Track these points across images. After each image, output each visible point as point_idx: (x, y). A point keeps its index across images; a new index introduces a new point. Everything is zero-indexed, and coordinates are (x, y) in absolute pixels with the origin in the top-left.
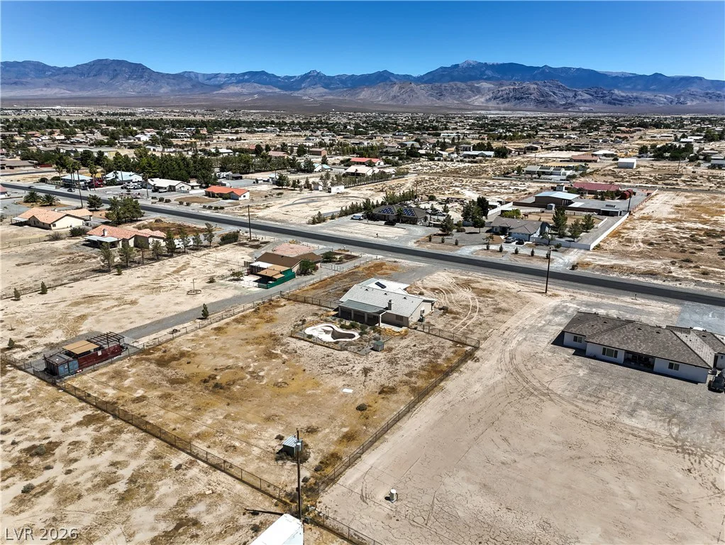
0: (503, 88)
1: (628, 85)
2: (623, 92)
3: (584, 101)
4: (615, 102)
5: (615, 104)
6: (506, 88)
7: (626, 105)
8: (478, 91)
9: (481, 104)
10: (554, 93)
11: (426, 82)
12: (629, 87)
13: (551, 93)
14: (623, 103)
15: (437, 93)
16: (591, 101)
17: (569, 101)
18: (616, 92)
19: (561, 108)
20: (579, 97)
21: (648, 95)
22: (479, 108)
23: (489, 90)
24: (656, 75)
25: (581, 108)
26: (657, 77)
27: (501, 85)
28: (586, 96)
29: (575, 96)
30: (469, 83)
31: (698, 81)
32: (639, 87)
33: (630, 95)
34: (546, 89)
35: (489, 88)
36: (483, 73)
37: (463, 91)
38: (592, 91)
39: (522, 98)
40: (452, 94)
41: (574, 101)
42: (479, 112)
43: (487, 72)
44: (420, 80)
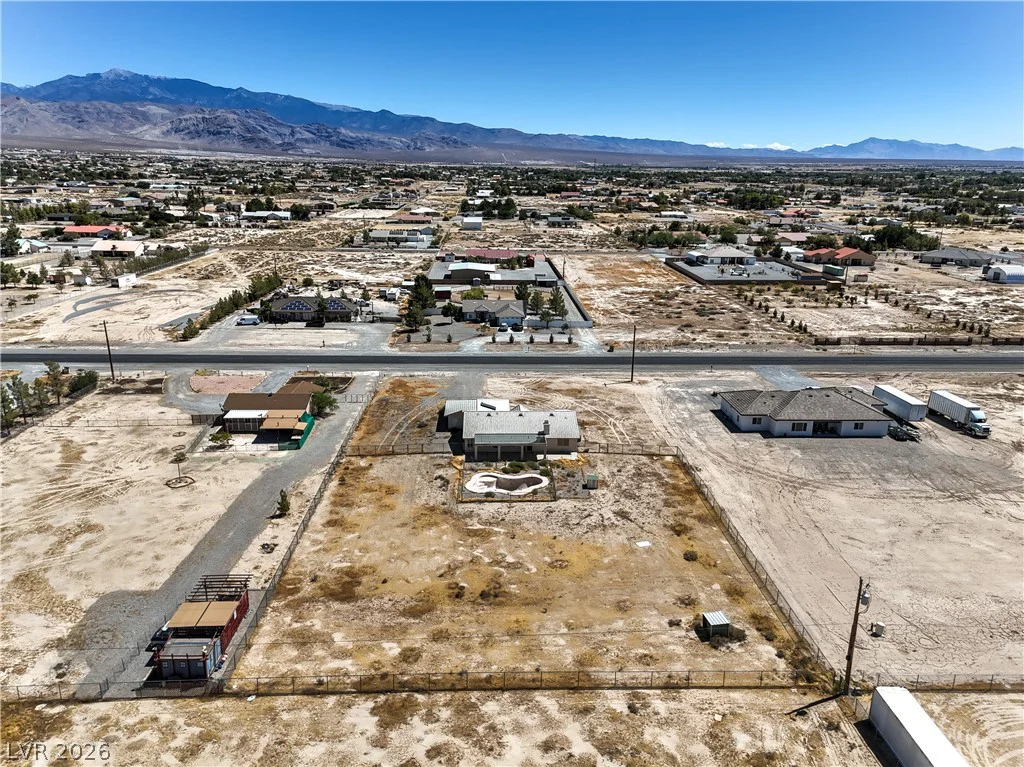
0: (187, 116)
1: (355, 122)
2: (352, 132)
3: (306, 141)
4: (343, 144)
5: (345, 147)
6: (191, 116)
7: (358, 149)
8: (145, 118)
9: (155, 139)
10: (263, 128)
11: (44, 99)
12: (354, 125)
13: (259, 128)
14: (355, 146)
15: (74, 118)
16: (314, 142)
17: (286, 140)
18: (343, 131)
19: (279, 150)
20: (298, 136)
21: (379, 137)
22: (153, 144)
23: (163, 117)
24: (383, 112)
25: (305, 150)
26: (384, 114)
27: (181, 111)
28: (307, 135)
29: (293, 133)
30: (127, 104)
31: (430, 123)
32: (367, 126)
33: (360, 135)
34: (251, 121)
35: (162, 115)
36: (145, 91)
37: (119, 117)
38: (313, 128)
39: (219, 133)
40: (100, 120)
41: (292, 140)
42: (158, 151)
43: (151, 89)
44: (31, 93)
